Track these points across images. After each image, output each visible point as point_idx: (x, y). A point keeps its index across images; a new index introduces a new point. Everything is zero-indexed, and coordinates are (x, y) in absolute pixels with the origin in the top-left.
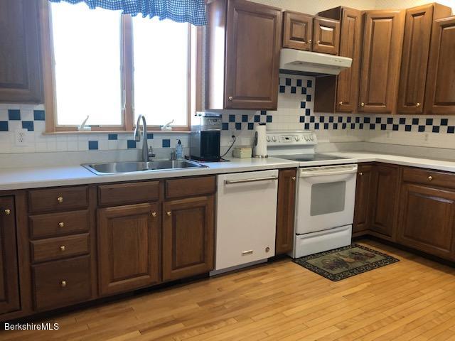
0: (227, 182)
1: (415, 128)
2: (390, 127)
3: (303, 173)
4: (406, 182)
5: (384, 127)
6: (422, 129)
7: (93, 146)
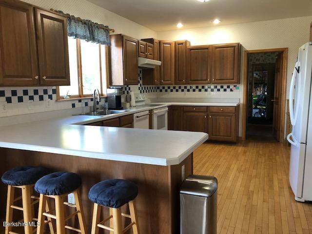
0: (138, 117)
1: (180, 90)
2: (169, 90)
3: (155, 111)
4: (184, 112)
5: (166, 91)
6: (183, 91)
7: (73, 106)
